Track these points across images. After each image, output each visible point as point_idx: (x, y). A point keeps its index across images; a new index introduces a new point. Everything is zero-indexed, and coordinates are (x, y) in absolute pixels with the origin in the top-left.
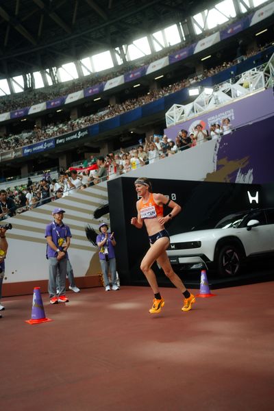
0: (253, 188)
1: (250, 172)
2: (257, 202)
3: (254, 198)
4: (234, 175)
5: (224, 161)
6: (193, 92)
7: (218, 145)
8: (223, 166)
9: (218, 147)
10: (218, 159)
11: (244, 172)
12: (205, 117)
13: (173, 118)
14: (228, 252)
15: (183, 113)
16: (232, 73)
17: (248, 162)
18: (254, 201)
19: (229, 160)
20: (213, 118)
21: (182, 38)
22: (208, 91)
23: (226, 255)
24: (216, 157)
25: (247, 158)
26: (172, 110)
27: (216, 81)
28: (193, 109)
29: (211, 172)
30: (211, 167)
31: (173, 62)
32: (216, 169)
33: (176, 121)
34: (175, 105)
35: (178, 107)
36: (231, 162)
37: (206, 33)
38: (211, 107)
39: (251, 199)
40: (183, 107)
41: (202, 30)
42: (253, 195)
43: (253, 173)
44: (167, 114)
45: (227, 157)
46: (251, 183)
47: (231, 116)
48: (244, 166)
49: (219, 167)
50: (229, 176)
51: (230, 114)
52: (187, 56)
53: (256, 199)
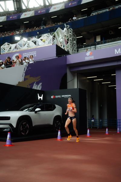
0: (41, 92)
1: (41, 84)
2: (42, 99)
3: (40, 98)
4: (32, 85)
5: (28, 77)
6: (17, 38)
7: (26, 68)
8: (27, 79)
9: (26, 69)
10: (25, 75)
11: (38, 84)
12: (22, 52)
13: (5, 50)
14: (24, 123)
15: (10, 48)
16: (38, 33)
17: (40, 79)
18: (40, 99)
19: (30, 76)
20: (26, 54)
21: (15, 8)
22: (25, 39)
23: (22, 125)
24: (24, 74)
25: (39, 77)
26: (5, 45)
27: (30, 35)
28: (16, 47)
29: (21, 81)
30: (21, 79)
31: (8, 20)
32: (23, 80)
33: (6, 51)
34: (6, 43)
35: (8, 44)
36: (32, 78)
37: (28, 10)
38: (25, 48)
39: (39, 98)
40: (11, 45)
41: (26, 7)
42: (40, 96)
43: (42, 85)
44: (1, 47)
45: (30, 75)
46: (40, 89)
47: (35, 55)
48: (38, 81)
49: (25, 79)
50: (30, 85)
51: (34, 54)
52: (16, 19)
53: (42, 98)
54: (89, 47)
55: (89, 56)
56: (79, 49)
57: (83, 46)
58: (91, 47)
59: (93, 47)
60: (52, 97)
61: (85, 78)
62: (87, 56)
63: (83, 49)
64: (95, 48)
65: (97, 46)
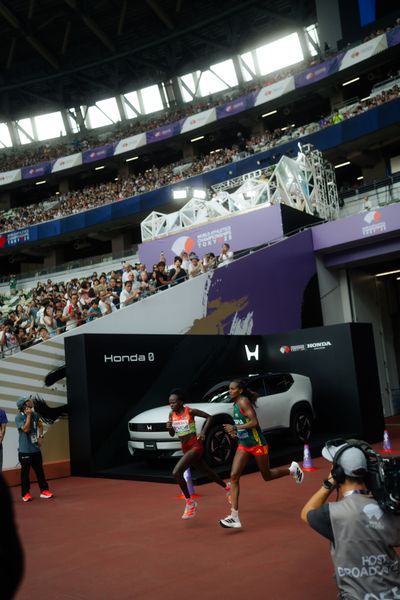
0: (251, 341)
1: (250, 315)
2: (257, 358)
3: (252, 354)
4: (228, 322)
5: (216, 303)
6: (178, 194)
7: (209, 282)
8: (215, 309)
9: (209, 285)
10: (210, 300)
11: (242, 316)
12: (193, 233)
13: (151, 229)
14: (218, 434)
15: (165, 225)
16: (231, 173)
17: (246, 304)
18: (253, 357)
19: (222, 301)
20: (204, 235)
21: (165, 104)
22: (200, 193)
23: (215, 438)
24: (206, 298)
25: (245, 298)
26: (150, 219)
27: (211, 181)
28: (177, 223)
29: (200, 317)
30: (200, 312)
31: (152, 141)
32: (205, 313)
33: (155, 234)
34: (154, 213)
35: (159, 216)
36: (226, 304)
37: (201, 104)
38: (201, 219)
39: (249, 355)
40: (165, 217)
41: (193, 96)
42: (252, 350)
43: (253, 317)
44: (143, 224)
45: (220, 298)
46: (249, 333)
47: (228, 236)
48: (243, 307)
49: (210, 311)
50: (223, 322)
51: (226, 233)
52: (171, 136)
53: (256, 354)
54: (373, 192)
55: (374, 222)
56: (345, 200)
57: (357, 191)
58: (379, 190)
59: (384, 189)
60: (282, 350)
61: (370, 277)
62: (366, 224)
63: (356, 198)
64: (390, 191)
65: (395, 185)
